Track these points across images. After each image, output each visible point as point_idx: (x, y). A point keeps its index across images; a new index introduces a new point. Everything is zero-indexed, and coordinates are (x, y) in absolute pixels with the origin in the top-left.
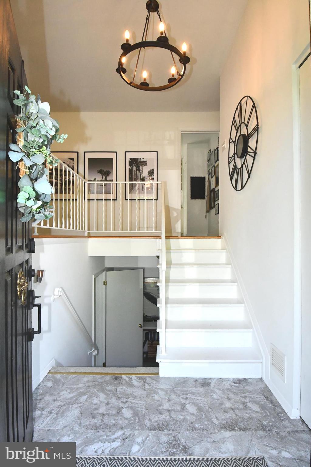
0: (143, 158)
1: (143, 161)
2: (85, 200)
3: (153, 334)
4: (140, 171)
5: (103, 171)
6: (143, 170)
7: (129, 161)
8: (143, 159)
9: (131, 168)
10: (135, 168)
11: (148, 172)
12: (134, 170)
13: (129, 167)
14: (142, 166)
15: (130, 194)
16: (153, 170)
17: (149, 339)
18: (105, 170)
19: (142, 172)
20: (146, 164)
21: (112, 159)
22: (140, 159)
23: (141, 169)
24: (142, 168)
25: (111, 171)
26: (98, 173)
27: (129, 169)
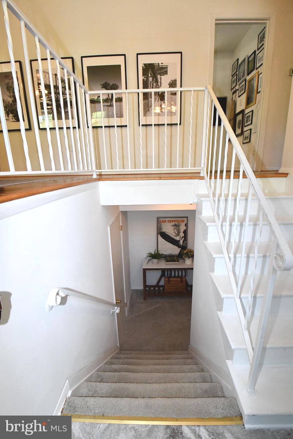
0: (162, 63)
1: (162, 68)
2: (88, 127)
3: (170, 271)
4: (158, 83)
5: (109, 84)
6: (162, 82)
7: (143, 68)
8: (161, 65)
9: (145, 79)
10: (151, 79)
11: (169, 84)
12: (149, 82)
13: (143, 78)
14: (160, 75)
15: (145, 117)
16: (175, 81)
17: (166, 276)
18: (111, 84)
19: (161, 85)
20: (166, 73)
21: (120, 66)
22: (157, 65)
23: (159, 80)
24: (161, 79)
25: (119, 85)
26: (102, 87)
27: (143, 79)
